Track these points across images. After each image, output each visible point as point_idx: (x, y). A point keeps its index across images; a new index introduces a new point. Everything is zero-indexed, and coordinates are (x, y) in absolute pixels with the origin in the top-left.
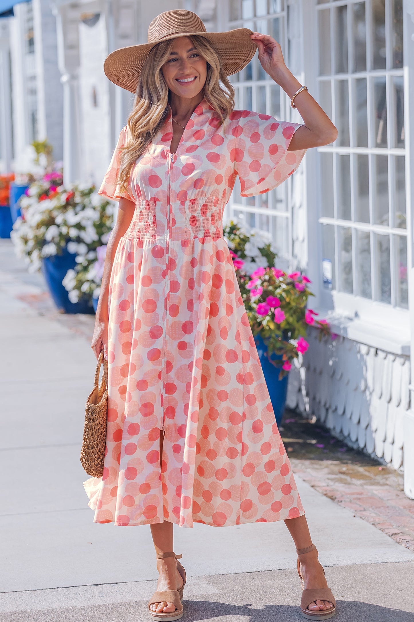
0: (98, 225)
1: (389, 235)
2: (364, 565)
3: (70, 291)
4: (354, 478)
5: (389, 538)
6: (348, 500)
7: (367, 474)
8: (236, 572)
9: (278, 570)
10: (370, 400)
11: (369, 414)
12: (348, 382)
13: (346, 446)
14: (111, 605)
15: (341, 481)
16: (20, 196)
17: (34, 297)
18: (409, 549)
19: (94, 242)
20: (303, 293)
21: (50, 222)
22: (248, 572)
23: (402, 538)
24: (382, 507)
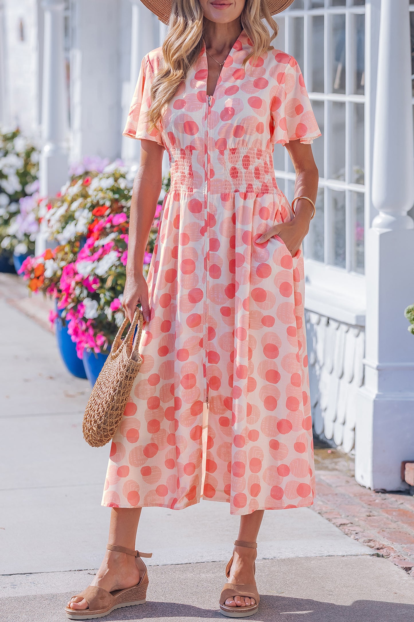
0: (22, 173)
1: (345, 192)
2: (307, 558)
5: (337, 529)
8: (165, 562)
9: (212, 562)
10: (320, 375)
14: (25, 597)
18: (359, 541)
19: (16, 192)
22: (178, 563)
23: (351, 528)
24: (330, 494)
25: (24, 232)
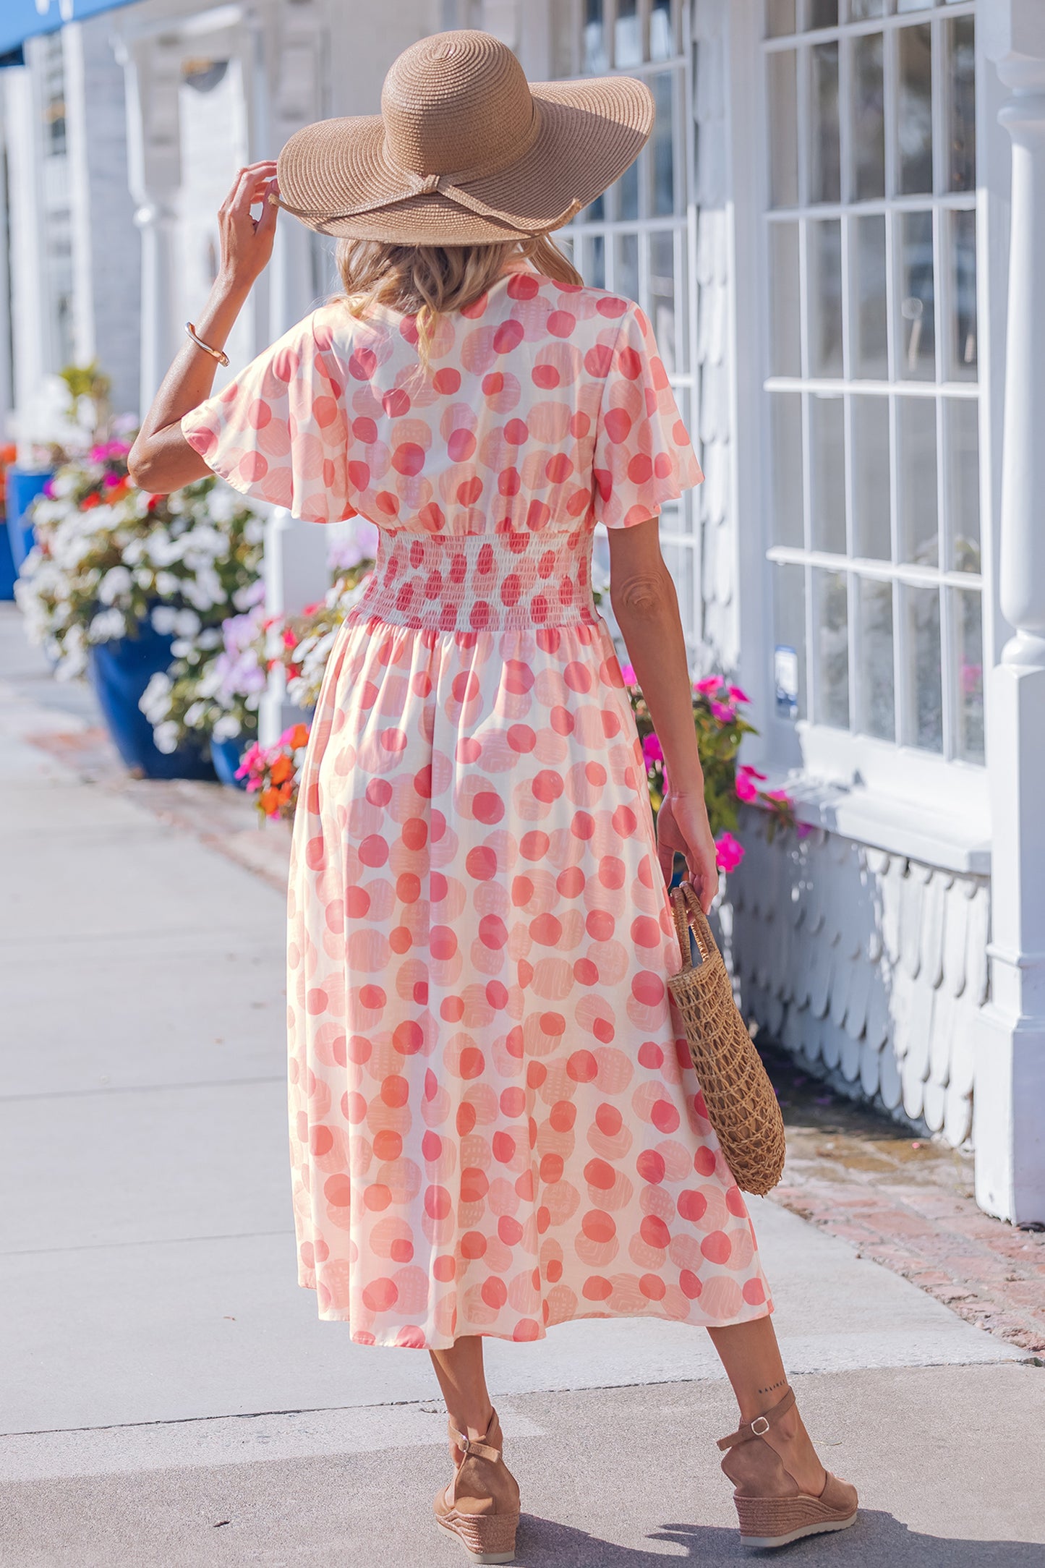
0: (226, 565)
1: (937, 589)
2: (885, 1370)
3: (157, 725)
4: (854, 1167)
5: (944, 1309)
6: (842, 1218)
7: (884, 1157)
8: (582, 1384)
9: (682, 1381)
10: (891, 981)
11: (888, 1016)
12: (838, 938)
13: (832, 1091)
14: (288, 1462)
15: (822, 1173)
16: (32, 498)
17: (68, 739)
18: (993, 1332)
19: (215, 606)
20: (731, 726)
21: (109, 559)
22: (611, 1386)
23: (975, 1307)
24: (924, 1234)
25: (232, 691)
